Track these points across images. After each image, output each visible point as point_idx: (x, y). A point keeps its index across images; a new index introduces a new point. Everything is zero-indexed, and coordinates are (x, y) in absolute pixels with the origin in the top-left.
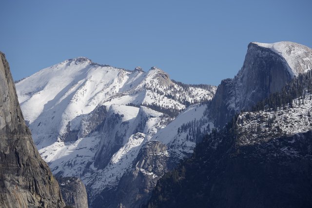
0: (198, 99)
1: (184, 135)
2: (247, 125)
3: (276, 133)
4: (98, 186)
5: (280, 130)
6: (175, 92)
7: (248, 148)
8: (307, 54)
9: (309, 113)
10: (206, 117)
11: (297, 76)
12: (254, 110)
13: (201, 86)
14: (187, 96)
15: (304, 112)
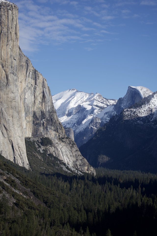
0: (111, 104)
1: (106, 115)
2: (127, 113)
3: (136, 116)
4: (77, 131)
5: (138, 115)
6: (104, 101)
7: (127, 121)
8: (147, 91)
9: (147, 110)
10: (113, 110)
11: (144, 98)
12: (129, 108)
13: (112, 100)
14: (108, 103)
15: (145, 109)
